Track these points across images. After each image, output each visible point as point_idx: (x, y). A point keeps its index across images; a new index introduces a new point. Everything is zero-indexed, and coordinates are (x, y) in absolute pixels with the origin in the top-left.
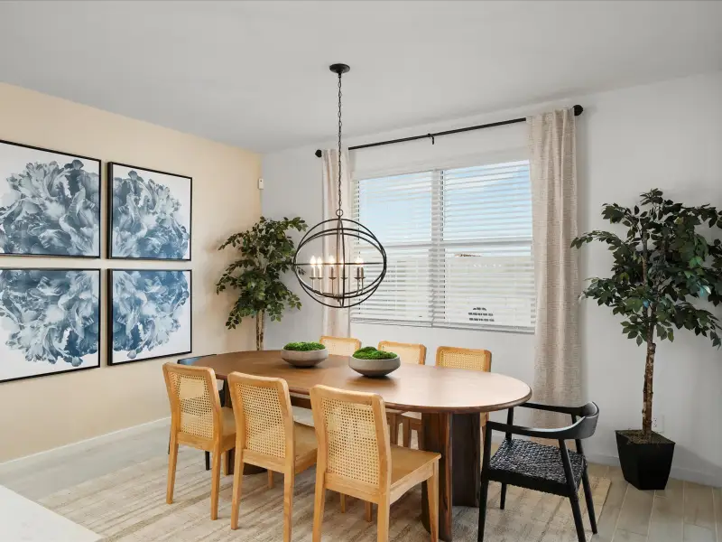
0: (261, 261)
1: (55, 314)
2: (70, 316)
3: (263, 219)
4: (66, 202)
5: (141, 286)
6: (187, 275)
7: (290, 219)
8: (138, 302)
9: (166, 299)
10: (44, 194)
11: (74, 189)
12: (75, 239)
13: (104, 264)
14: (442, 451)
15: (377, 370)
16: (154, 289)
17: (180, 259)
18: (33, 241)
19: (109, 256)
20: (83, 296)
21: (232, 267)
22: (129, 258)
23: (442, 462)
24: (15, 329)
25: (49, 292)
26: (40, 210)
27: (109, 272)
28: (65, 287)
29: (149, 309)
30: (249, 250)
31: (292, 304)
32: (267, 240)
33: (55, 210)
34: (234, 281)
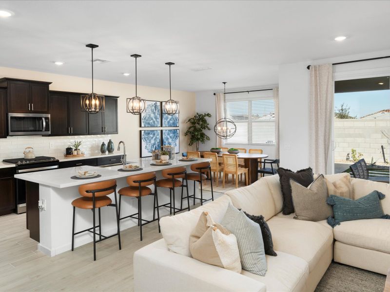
0: (198, 126)
1: (153, 142)
2: (155, 142)
3: (197, 114)
4: (154, 113)
5: (168, 134)
6: (178, 130)
7: (206, 114)
8: (168, 139)
9: (174, 137)
10: (150, 112)
11: (156, 110)
12: (156, 122)
13: (161, 128)
14: (248, 167)
15: (233, 152)
16: (171, 135)
17: (177, 126)
18: (149, 124)
19: (162, 126)
20: (158, 137)
21: (190, 128)
22: (166, 127)
23: (248, 170)
24: (146, 144)
25: (151, 136)
26: (150, 115)
27: (162, 131)
28: (154, 134)
29: (170, 140)
30: (193, 123)
31: (207, 139)
32: (199, 120)
33: (152, 115)
34: (190, 132)
